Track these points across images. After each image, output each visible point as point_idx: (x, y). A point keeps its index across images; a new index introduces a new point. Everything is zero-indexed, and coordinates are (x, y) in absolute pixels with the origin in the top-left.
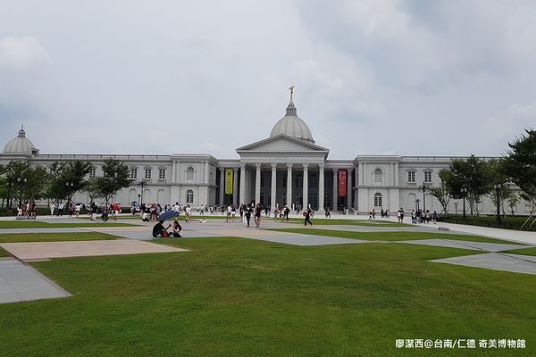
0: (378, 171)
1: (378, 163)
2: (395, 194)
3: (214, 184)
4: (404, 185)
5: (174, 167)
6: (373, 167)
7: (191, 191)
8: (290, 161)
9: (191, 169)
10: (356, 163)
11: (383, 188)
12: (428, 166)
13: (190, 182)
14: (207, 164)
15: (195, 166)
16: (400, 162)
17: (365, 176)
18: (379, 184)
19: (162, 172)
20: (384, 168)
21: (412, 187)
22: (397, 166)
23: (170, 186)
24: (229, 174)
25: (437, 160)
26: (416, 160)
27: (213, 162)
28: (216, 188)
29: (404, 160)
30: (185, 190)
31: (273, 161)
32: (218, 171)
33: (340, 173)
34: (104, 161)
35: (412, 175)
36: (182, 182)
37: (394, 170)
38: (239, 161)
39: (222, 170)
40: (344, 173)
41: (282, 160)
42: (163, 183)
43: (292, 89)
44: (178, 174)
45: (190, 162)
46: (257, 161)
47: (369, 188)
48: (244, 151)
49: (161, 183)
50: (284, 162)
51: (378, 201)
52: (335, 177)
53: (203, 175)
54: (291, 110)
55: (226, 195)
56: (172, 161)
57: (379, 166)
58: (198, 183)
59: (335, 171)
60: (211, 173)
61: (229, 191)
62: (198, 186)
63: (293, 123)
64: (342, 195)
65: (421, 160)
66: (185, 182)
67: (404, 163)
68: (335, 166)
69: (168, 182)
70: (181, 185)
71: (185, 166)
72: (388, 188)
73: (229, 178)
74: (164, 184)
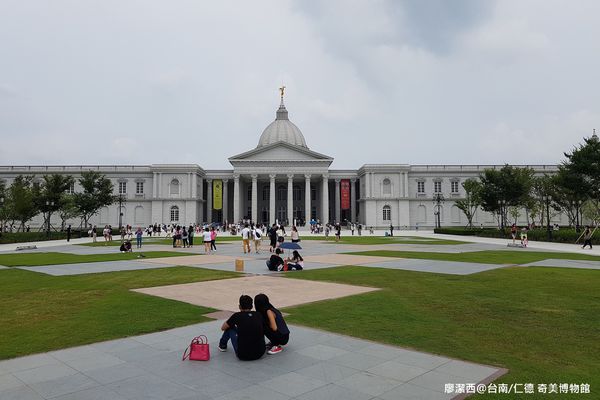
0: (387, 181)
1: (387, 173)
2: (404, 206)
3: (201, 198)
4: (414, 197)
5: (155, 179)
6: (381, 177)
7: (176, 207)
8: (291, 172)
9: (175, 182)
10: (362, 173)
11: (392, 200)
12: (438, 175)
13: (175, 196)
14: (195, 176)
15: (180, 178)
16: (409, 172)
17: (372, 188)
18: (387, 196)
19: (140, 186)
20: (393, 178)
21: (422, 198)
22: (406, 175)
23: (150, 201)
24: (218, 186)
25: (447, 169)
26: (425, 169)
27: (200, 173)
28: (203, 203)
29: (413, 169)
30: (169, 206)
31: (272, 172)
32: (206, 184)
33: (343, 184)
34: (82, 173)
35: (421, 185)
36: (165, 197)
37: (404, 181)
38: (232, 171)
39: (209, 182)
40: (348, 184)
41: (281, 170)
42: (141, 199)
43: (282, 90)
44: (161, 187)
45: (174, 173)
46: (253, 171)
47: (377, 200)
48: (237, 160)
49: (138, 198)
50: (283, 172)
51: (387, 215)
52: (338, 189)
53: (190, 188)
54: (282, 114)
55: (214, 211)
56: (151, 172)
57: (387, 176)
58: (184, 197)
59: (338, 182)
60: (198, 186)
61: (217, 207)
62: (184, 201)
63: (285, 128)
64: (345, 208)
65: (430, 169)
66: (169, 197)
67: (413, 172)
68: (338, 177)
69: (147, 197)
70: (164, 201)
71: (169, 178)
72: (397, 200)
73: (218, 191)
74: (143, 200)
